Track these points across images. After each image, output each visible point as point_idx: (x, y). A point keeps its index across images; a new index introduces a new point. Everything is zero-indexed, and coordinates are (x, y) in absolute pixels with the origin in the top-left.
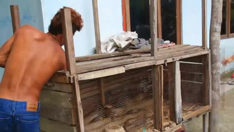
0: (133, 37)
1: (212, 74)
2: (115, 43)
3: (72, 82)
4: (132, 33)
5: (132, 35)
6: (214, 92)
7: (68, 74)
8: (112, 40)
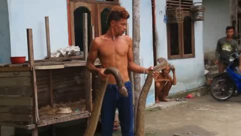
0: (76, 50)
1: (134, 78)
2: (61, 54)
3: (31, 69)
4: (76, 47)
5: (75, 48)
6: (136, 92)
7: (29, 65)
8: (59, 52)
